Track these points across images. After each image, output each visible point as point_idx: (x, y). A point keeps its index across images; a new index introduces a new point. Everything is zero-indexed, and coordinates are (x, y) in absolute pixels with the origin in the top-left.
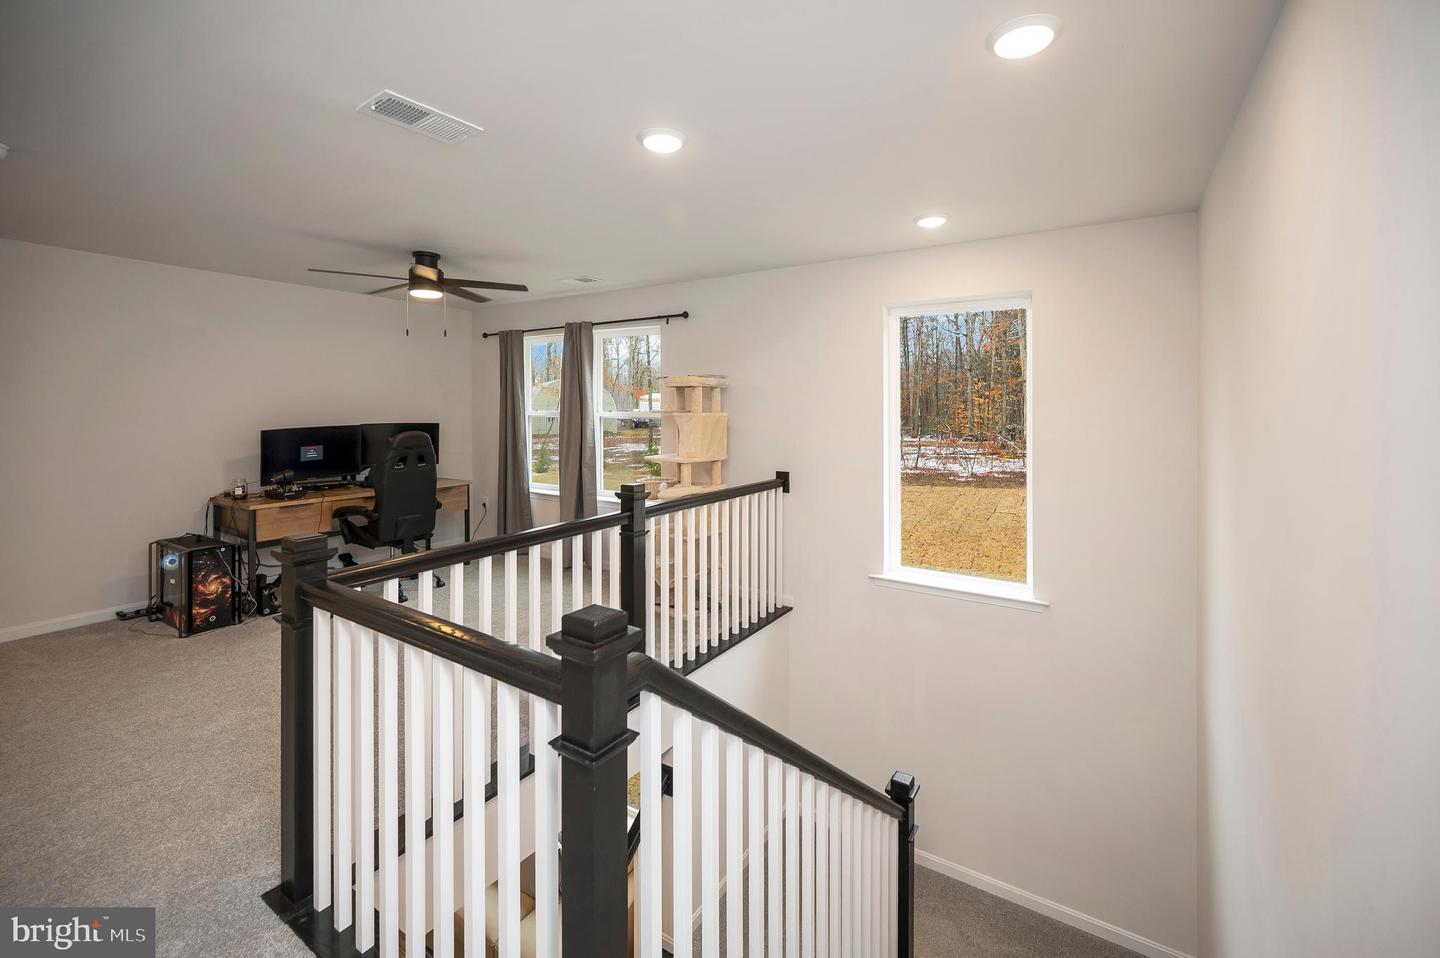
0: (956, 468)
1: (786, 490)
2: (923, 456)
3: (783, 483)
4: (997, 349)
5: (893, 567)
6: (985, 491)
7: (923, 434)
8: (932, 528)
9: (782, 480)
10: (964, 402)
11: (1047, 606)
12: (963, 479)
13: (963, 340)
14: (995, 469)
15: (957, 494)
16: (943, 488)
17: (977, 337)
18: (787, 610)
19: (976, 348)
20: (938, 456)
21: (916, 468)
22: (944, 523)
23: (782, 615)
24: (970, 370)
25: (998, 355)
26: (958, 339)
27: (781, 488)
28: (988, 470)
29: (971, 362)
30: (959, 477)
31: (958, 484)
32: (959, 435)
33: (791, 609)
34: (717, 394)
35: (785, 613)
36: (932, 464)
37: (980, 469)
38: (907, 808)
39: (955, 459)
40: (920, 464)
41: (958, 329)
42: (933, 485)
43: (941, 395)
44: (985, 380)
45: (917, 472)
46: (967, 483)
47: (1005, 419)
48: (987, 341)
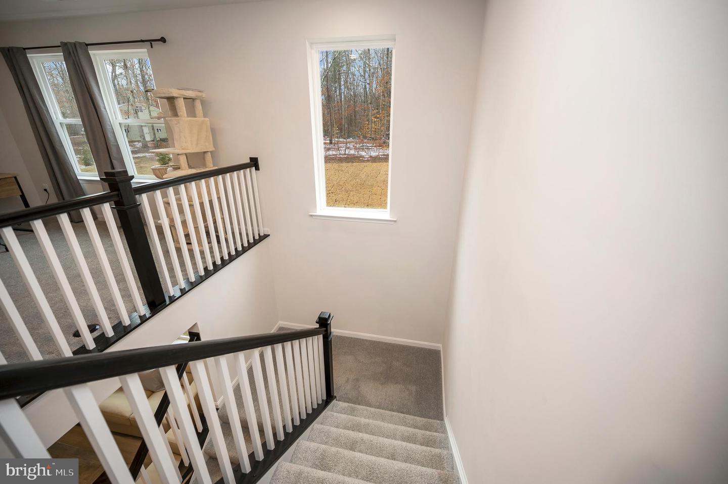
0: (363, 153)
1: (257, 168)
2: (348, 148)
3: (255, 164)
4: (383, 92)
5: (322, 208)
6: (375, 164)
7: (349, 137)
8: (352, 183)
9: (254, 163)
10: (368, 120)
11: (395, 221)
12: (366, 159)
13: (367, 86)
14: (380, 154)
15: (364, 166)
16: (357, 164)
17: (374, 86)
18: (266, 236)
19: (374, 92)
20: (356, 148)
21: (345, 154)
22: (357, 180)
23: (264, 239)
24: (371, 103)
25: (383, 95)
26: (365, 86)
27: (254, 168)
28: (377, 154)
29: (371, 99)
30: (364, 158)
31: (364, 161)
32: (365, 137)
33: (269, 235)
34: (198, 104)
35: (266, 238)
36: (352, 152)
37: (374, 154)
38: (327, 328)
39: (363, 149)
40: (347, 152)
41: (365, 81)
42: (353, 162)
43: (358, 117)
44: (377, 109)
45: (345, 156)
46: (368, 161)
47: (385, 129)
48: (379, 88)
